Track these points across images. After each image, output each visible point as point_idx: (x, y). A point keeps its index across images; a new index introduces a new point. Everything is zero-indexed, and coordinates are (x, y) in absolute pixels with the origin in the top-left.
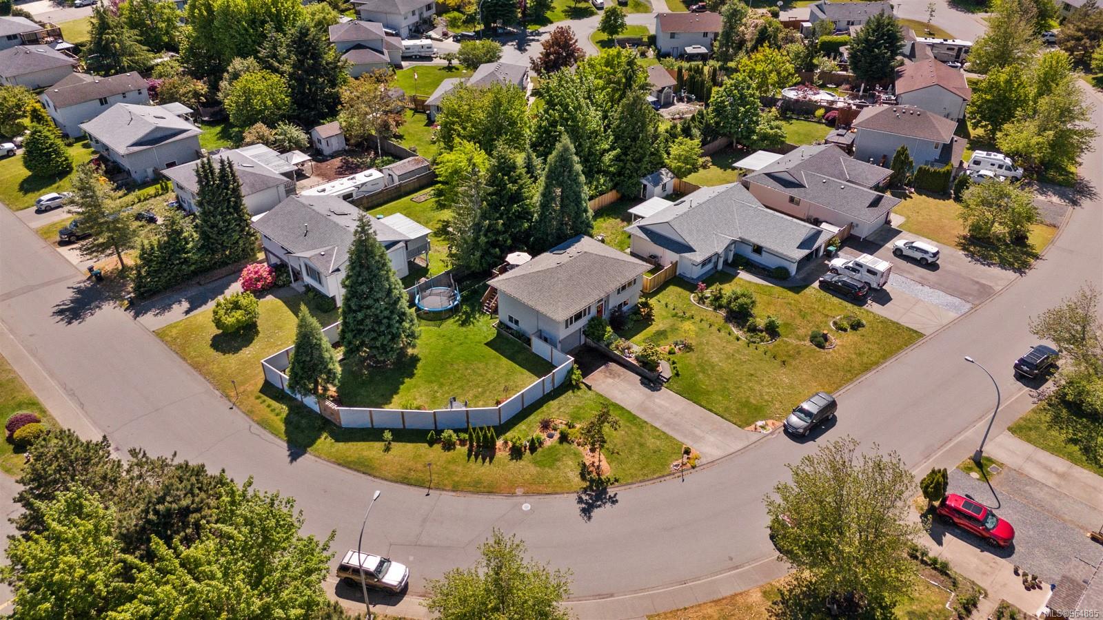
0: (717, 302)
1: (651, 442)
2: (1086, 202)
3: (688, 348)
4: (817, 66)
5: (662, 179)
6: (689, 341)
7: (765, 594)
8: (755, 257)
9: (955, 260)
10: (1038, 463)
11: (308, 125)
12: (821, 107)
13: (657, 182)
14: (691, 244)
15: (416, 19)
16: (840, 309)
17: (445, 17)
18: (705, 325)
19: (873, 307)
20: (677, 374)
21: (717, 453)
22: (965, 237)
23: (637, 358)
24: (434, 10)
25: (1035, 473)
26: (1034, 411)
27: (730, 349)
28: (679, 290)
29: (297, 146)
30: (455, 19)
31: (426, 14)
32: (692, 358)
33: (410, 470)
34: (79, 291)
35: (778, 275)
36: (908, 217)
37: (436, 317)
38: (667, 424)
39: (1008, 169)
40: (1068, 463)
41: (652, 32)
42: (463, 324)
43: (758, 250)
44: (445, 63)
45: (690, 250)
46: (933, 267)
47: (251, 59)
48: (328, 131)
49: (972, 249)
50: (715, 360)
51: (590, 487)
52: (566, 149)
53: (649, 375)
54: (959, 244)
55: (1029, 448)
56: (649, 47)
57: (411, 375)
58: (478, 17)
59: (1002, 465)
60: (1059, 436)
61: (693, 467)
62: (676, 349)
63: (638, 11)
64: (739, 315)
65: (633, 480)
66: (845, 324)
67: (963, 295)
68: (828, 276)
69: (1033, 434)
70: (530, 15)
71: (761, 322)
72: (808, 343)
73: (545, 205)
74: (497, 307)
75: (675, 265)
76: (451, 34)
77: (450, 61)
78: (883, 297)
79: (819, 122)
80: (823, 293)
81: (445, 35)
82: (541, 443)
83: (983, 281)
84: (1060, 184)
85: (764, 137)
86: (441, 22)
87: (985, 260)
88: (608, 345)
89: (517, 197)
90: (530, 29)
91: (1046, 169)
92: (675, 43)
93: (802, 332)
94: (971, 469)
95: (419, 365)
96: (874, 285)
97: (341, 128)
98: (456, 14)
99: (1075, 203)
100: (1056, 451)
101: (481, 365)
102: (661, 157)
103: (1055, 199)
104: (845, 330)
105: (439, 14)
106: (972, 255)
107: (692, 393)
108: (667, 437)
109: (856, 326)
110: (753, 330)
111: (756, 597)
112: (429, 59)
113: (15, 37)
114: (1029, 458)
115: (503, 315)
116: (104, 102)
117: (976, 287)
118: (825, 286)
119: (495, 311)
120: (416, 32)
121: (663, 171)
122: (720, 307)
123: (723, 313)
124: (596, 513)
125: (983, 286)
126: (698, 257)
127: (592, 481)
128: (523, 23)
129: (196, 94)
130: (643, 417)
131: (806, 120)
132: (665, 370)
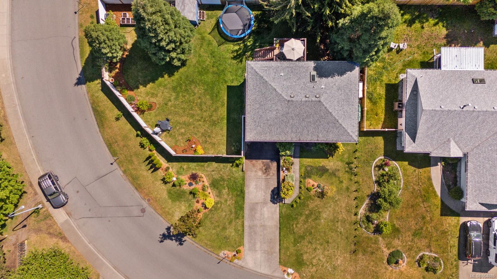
18: (354, 188)
33: (116, 142)
61: (231, 261)
72: (387, 253)
108: (242, 235)
123: (375, 189)
124: (168, 242)
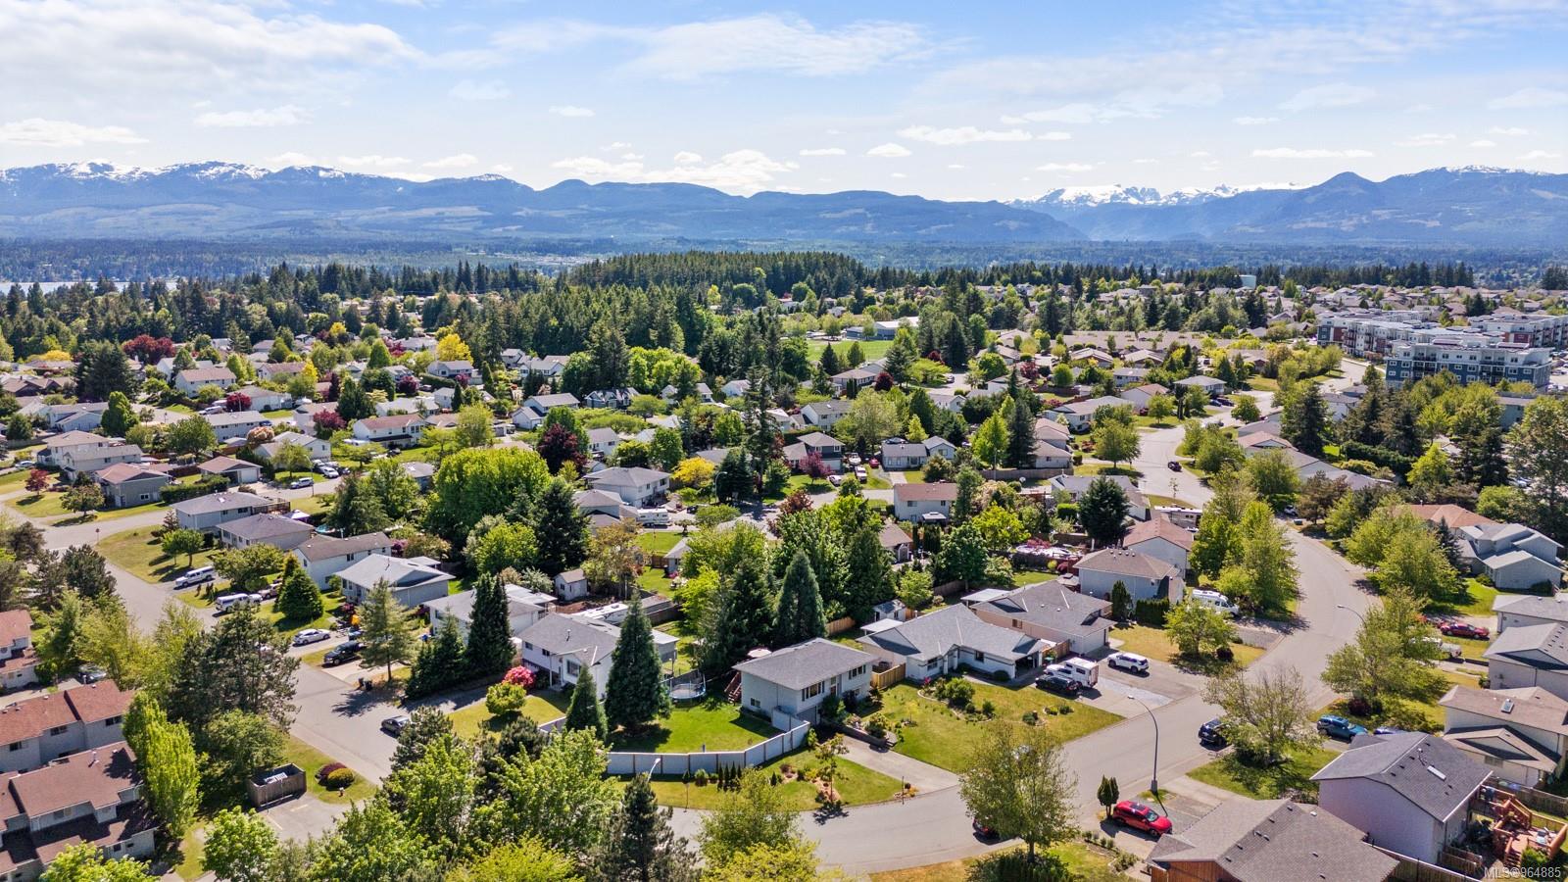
0: (941, 696)
1: (876, 782)
2: (1298, 633)
3: (912, 724)
4: (1052, 528)
5: (893, 608)
6: (914, 720)
7: (965, 862)
8: (978, 665)
9: (1162, 669)
10: (1207, 793)
11: (553, 571)
12: (1052, 559)
13: (889, 609)
14: (917, 646)
15: (650, 492)
16: (1052, 701)
17: (678, 492)
18: (930, 710)
19: (1083, 700)
20: (902, 741)
21: (933, 788)
22: (1176, 655)
23: (866, 729)
24: (667, 486)
25: (1201, 798)
26: (1211, 764)
27: (950, 725)
28: (907, 687)
29: (542, 589)
30: (689, 494)
31: (660, 489)
32: (915, 730)
34: (352, 696)
35: (999, 678)
36: (1127, 641)
37: (684, 704)
38: (890, 772)
39: (1224, 605)
40: (1232, 793)
41: (891, 502)
42: (710, 709)
43: (980, 657)
44: (681, 529)
45: (916, 651)
46: (1143, 674)
47: (500, 517)
48: (572, 577)
49: (1181, 663)
50: (937, 731)
51: (825, 808)
52: (802, 560)
53: (877, 740)
54: (1170, 660)
55: (1201, 785)
56: (888, 516)
57: (665, 742)
58: (714, 490)
59: (1175, 794)
60: (1227, 777)
61: (913, 796)
62: (902, 725)
63: (878, 488)
64: (960, 701)
65: (860, 804)
66: (1055, 710)
67: (1166, 693)
68: (1044, 677)
69: (1206, 777)
70: (766, 491)
71: (979, 707)
72: (1020, 722)
73: (783, 609)
74: (740, 696)
75: (903, 667)
76: (684, 506)
77: (685, 527)
78: (1093, 694)
79: (1053, 573)
80: (1039, 691)
81: (679, 507)
82: (781, 781)
83: (1187, 684)
84: (1276, 620)
85: (993, 578)
86: (674, 498)
87: (1194, 671)
88: (840, 721)
89: (759, 602)
90: (766, 502)
91: (1266, 608)
92: (912, 510)
93: (1016, 715)
94: (1148, 796)
95: (671, 735)
96: (1085, 684)
97: (585, 574)
98: (690, 490)
99: (1286, 632)
100: (1224, 786)
101: (727, 735)
102: (892, 588)
103: (1269, 630)
104: (1055, 714)
105: (673, 489)
106: (1181, 667)
107: (914, 753)
108: (891, 779)
109: (1065, 711)
110: (972, 711)
111: (958, 864)
112: (665, 527)
113: (246, 509)
114: (1199, 790)
115: (745, 701)
116: (350, 558)
117: (1180, 688)
118: (1042, 685)
119: (738, 700)
120: (650, 503)
121: (895, 601)
122: (944, 697)
123: (946, 702)
124: (828, 821)
125: (1187, 688)
126: (923, 657)
127: (827, 804)
128: (759, 498)
129: (440, 552)
130: (871, 768)
131: (1040, 571)
132: (891, 737)
